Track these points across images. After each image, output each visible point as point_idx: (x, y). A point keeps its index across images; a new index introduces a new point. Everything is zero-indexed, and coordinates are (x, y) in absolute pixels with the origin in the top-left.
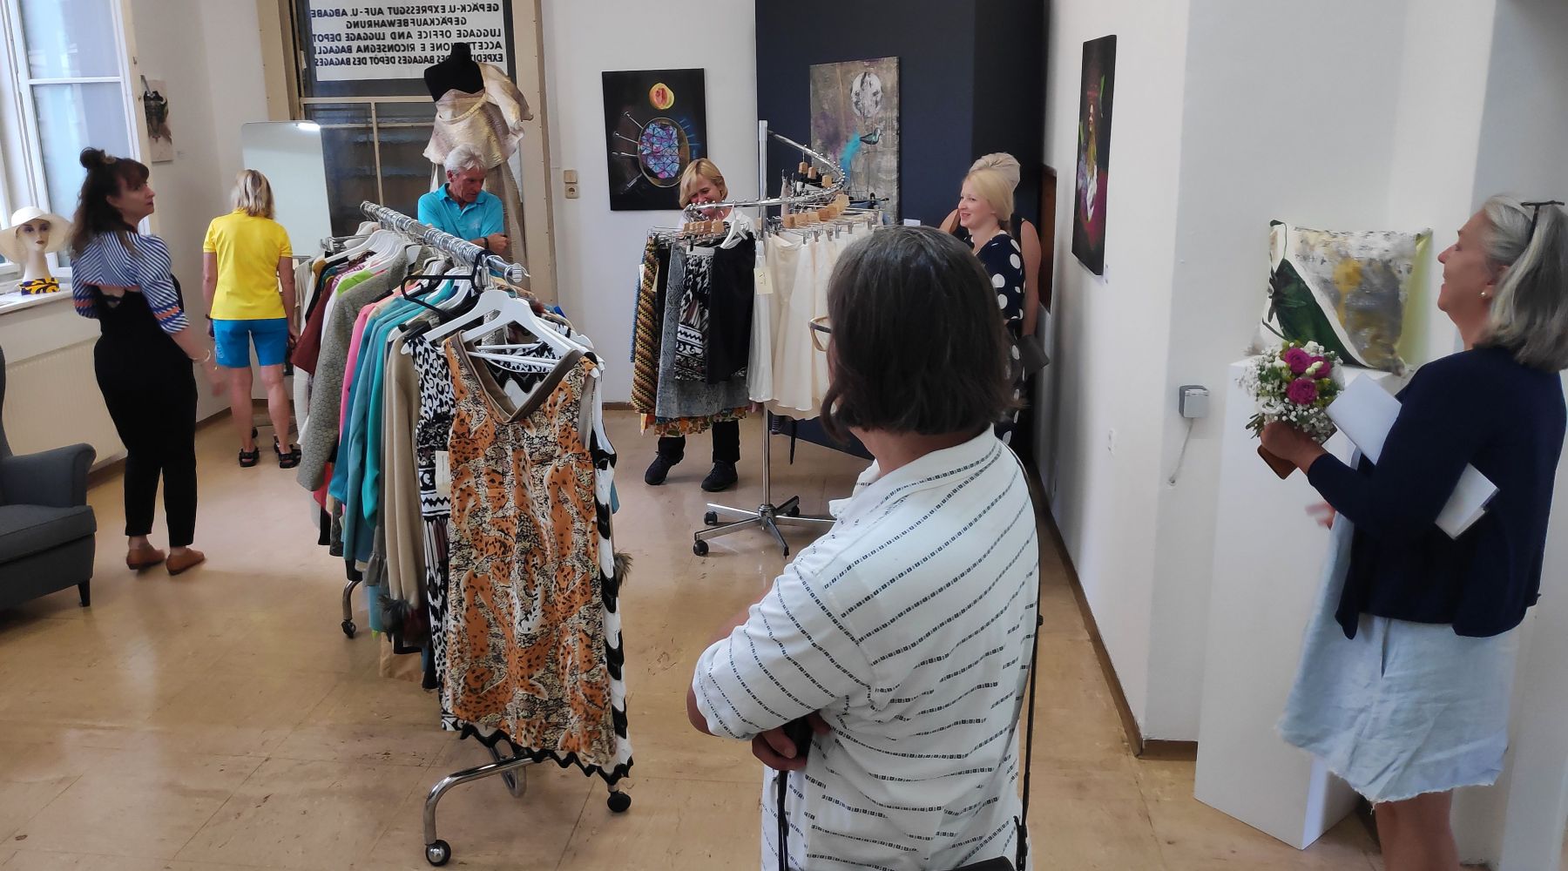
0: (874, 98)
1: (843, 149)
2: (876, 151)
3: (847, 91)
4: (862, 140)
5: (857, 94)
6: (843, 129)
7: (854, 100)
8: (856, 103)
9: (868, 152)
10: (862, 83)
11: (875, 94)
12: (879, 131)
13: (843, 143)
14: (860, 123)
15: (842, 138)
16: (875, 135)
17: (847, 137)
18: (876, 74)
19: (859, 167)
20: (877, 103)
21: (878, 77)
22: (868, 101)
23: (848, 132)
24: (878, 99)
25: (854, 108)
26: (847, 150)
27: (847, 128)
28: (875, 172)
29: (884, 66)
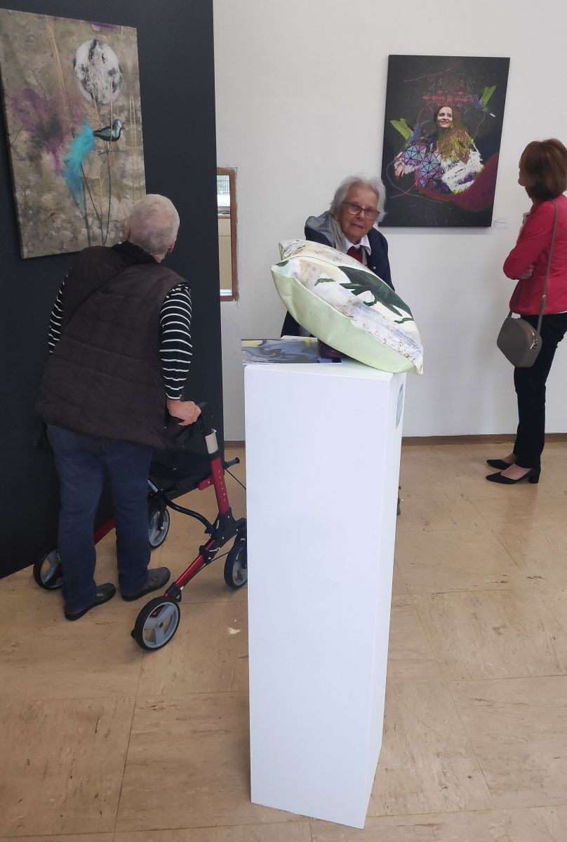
0: (110, 79)
1: (68, 146)
2: (117, 150)
3: (69, 63)
4: (97, 134)
5: (85, 70)
6: (66, 119)
7: (81, 76)
8: (85, 82)
9: (107, 152)
10: (91, 55)
11: (111, 73)
12: (120, 125)
13: (69, 138)
14: (92, 111)
15: (64, 129)
16: (114, 127)
17: (73, 129)
18: (110, 45)
19: (95, 171)
20: (114, 86)
21: (114, 50)
22: (101, 81)
23: (75, 122)
24: (117, 80)
25: (81, 88)
26: (77, 148)
27: (73, 116)
28: (118, 177)
29: (122, 36)
